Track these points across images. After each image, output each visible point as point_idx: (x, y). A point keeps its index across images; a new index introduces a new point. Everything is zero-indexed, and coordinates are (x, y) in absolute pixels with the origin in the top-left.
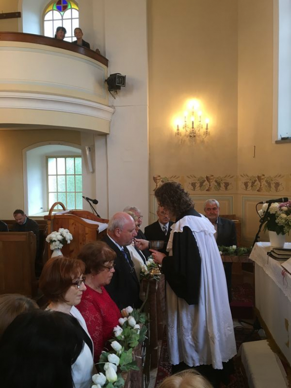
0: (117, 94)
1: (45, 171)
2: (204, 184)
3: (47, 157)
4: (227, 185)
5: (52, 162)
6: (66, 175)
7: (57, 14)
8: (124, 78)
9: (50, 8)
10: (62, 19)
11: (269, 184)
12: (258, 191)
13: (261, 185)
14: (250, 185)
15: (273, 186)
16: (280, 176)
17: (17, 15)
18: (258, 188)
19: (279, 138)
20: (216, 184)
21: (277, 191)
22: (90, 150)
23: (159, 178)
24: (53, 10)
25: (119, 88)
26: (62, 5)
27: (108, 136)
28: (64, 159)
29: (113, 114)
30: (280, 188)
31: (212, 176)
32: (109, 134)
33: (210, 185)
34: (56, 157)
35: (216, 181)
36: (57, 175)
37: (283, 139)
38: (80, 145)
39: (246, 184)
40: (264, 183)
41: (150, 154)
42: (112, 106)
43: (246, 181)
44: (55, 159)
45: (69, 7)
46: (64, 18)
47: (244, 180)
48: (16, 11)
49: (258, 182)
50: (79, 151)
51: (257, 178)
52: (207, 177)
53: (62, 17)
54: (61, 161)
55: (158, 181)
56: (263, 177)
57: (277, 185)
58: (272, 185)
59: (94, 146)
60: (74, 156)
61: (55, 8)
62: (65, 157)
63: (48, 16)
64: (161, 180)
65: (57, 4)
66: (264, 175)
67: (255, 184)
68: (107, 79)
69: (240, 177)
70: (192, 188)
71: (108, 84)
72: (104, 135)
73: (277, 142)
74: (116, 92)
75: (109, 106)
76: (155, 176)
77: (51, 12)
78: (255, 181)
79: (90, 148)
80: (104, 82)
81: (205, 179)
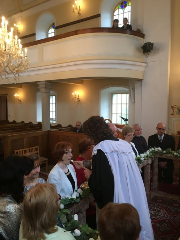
0: (149, 54)
1: (111, 102)
3: (112, 94)
5: (115, 97)
6: (122, 104)
7: (121, 10)
8: (152, 44)
9: (117, 8)
10: (124, 13)
17: (98, 15)
22: (133, 90)
23: (175, 107)
24: (118, 9)
25: (149, 51)
26: (124, 5)
27: (142, 80)
28: (121, 95)
29: (146, 67)
32: (143, 79)
34: (117, 94)
36: (117, 104)
38: (128, 86)
41: (169, 91)
42: (146, 62)
44: (116, 95)
45: (128, 5)
46: (124, 12)
48: (98, 14)
50: (127, 90)
53: (124, 11)
54: (119, 95)
55: (175, 108)
59: (134, 87)
60: (127, 93)
61: (120, 7)
62: (122, 93)
63: (116, 13)
64: (177, 108)
65: (121, 4)
68: (142, 46)
71: (143, 49)
72: (141, 80)
74: (148, 53)
75: (144, 63)
76: (172, 105)
77: (118, 10)
79: (133, 88)
80: (141, 48)
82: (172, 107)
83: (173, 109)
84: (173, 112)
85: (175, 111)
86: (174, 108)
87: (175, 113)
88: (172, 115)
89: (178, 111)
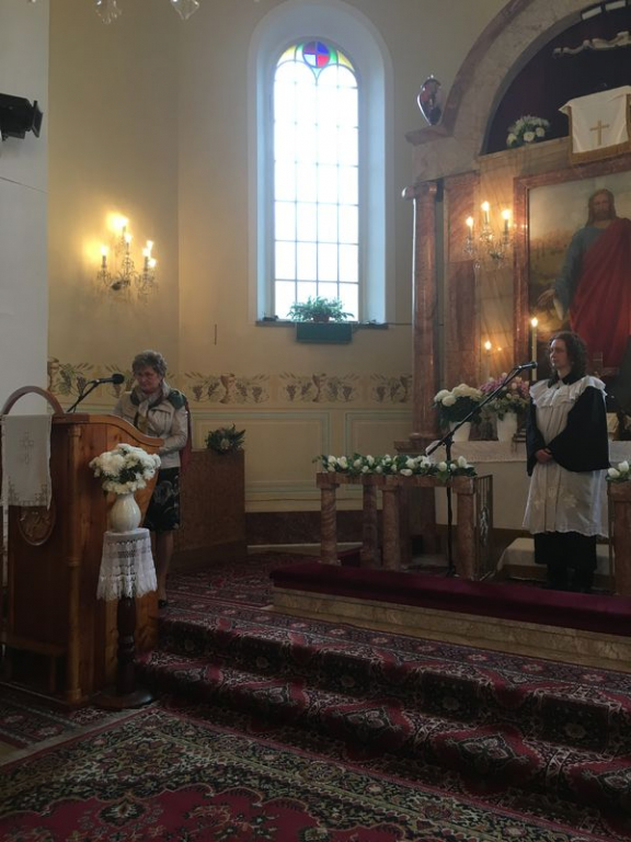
11: (243, 391)
12: (222, 402)
13: (227, 393)
14: (205, 391)
15: (250, 393)
16: (262, 377)
18: (222, 398)
19: (261, 316)
21: (256, 400)
23: (56, 365)
30: (262, 395)
37: (265, 319)
39: (197, 391)
40: (233, 389)
43: (197, 385)
47: (193, 382)
49: (221, 386)
51: (219, 381)
55: (54, 371)
56: (231, 379)
57: (257, 391)
58: (248, 392)
64: (61, 369)
66: (233, 376)
67: (217, 390)
69: (185, 378)
73: (258, 323)
78: (217, 385)
83: (51, 375)
84: (51, 382)
85: (54, 379)
86: (51, 368)
87: (57, 388)
89: (63, 380)
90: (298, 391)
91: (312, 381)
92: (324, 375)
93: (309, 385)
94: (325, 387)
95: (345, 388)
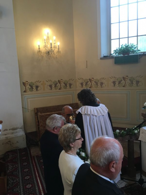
2: (57, 85)
4: (70, 85)
11: (97, 84)
13: (91, 84)
14: (84, 84)
15: (99, 84)
16: (103, 78)
18: (90, 86)
19: (102, 56)
20: (64, 85)
21: (101, 87)
23: (27, 83)
30: (104, 85)
31: (62, 80)
33: (61, 86)
35: (64, 83)
39: (82, 84)
40: (93, 83)
43: (81, 82)
49: (89, 82)
51: (89, 80)
52: (59, 81)
56: (93, 79)
57: (102, 84)
64: (29, 84)
67: (88, 84)
69: (78, 80)
70: (50, 89)
73: (101, 59)
76: (24, 82)
81: (58, 82)
82: (24, 84)
83: (25, 86)
84: (26, 88)
85: (27, 87)
86: (25, 84)
87: (28, 90)
88: (25, 92)
89: (30, 87)
90: (117, 83)
91: (122, 79)
92: (128, 76)
93: (121, 80)
94: (128, 81)
95: (136, 81)
